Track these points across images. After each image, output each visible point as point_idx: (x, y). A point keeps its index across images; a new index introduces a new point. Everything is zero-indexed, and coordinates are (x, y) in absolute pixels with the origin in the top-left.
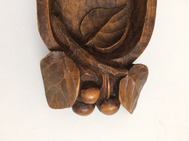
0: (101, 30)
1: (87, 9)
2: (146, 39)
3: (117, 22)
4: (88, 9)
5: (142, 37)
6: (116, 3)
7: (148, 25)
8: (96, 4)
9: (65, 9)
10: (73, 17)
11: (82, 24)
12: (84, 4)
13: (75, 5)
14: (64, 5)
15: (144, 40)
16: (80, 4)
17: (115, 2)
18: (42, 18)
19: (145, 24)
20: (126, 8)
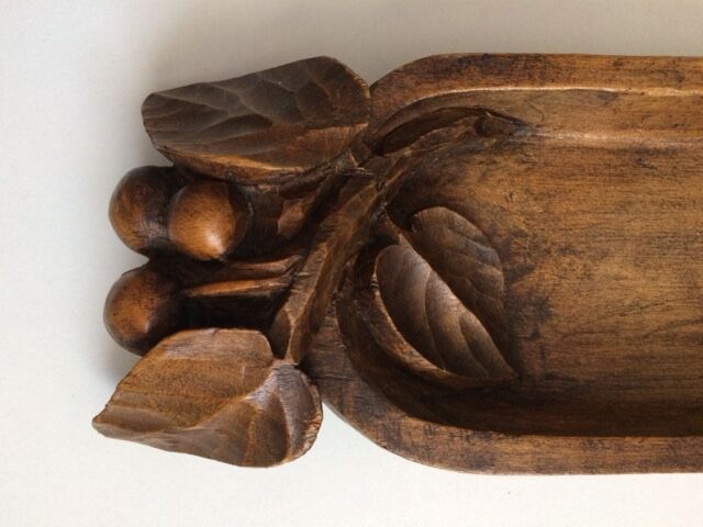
0: (436, 275)
1: (500, 236)
2: (416, 440)
3: (464, 341)
4: (500, 241)
5: (421, 424)
6: (526, 339)
7: (466, 444)
8: (515, 266)
9: (494, 162)
10: (472, 187)
11: (452, 212)
12: (515, 226)
13: (507, 194)
14: (505, 160)
15: (410, 434)
16: (514, 214)
17: (528, 336)
18: (472, 68)
19: (470, 433)
20: (512, 375)
